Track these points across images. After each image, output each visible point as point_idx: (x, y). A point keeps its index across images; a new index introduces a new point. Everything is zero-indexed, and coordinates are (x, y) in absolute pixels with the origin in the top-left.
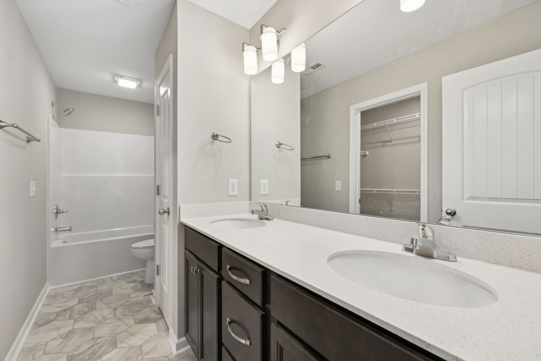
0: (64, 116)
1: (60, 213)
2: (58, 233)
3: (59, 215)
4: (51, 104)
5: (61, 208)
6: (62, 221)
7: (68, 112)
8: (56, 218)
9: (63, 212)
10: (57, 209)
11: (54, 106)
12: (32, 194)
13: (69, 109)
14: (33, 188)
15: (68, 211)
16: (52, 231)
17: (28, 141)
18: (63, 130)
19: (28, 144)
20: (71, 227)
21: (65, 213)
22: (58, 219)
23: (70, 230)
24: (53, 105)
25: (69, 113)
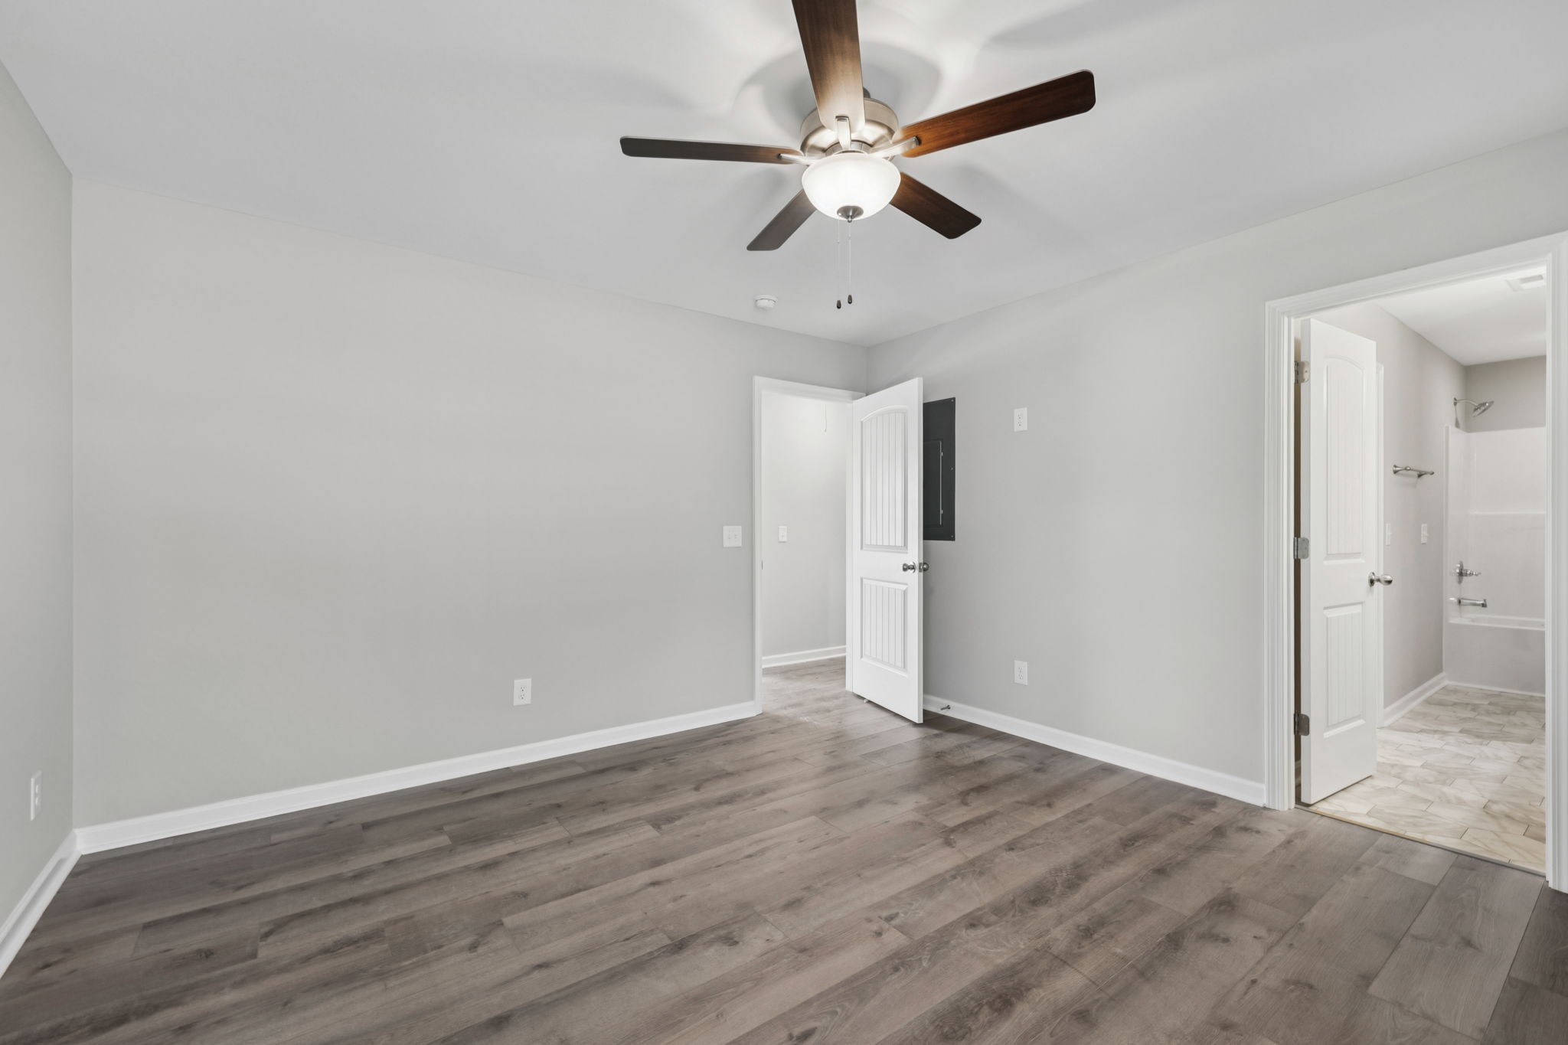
0: (1474, 416)
1: (1466, 575)
2: (1462, 607)
3: (1465, 578)
4: (1453, 401)
5: (1469, 567)
6: (1471, 589)
7: (1483, 408)
8: (1460, 582)
9: (1471, 574)
10: (1461, 569)
11: (1458, 404)
12: (1424, 540)
13: (1484, 404)
14: (1424, 533)
15: (1480, 573)
16: (1452, 602)
17: (1420, 476)
18: (1474, 435)
19: (1420, 479)
20: (1485, 600)
21: (1473, 577)
22: (1462, 584)
23: (1484, 605)
24: (1455, 404)
25: (1484, 410)
